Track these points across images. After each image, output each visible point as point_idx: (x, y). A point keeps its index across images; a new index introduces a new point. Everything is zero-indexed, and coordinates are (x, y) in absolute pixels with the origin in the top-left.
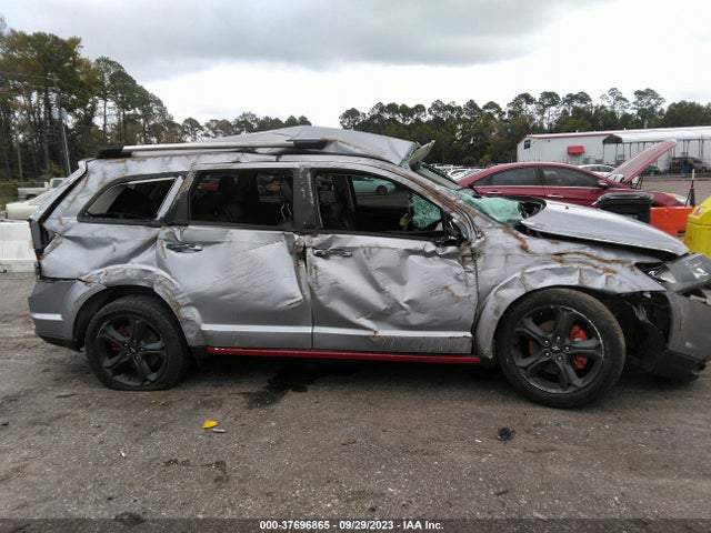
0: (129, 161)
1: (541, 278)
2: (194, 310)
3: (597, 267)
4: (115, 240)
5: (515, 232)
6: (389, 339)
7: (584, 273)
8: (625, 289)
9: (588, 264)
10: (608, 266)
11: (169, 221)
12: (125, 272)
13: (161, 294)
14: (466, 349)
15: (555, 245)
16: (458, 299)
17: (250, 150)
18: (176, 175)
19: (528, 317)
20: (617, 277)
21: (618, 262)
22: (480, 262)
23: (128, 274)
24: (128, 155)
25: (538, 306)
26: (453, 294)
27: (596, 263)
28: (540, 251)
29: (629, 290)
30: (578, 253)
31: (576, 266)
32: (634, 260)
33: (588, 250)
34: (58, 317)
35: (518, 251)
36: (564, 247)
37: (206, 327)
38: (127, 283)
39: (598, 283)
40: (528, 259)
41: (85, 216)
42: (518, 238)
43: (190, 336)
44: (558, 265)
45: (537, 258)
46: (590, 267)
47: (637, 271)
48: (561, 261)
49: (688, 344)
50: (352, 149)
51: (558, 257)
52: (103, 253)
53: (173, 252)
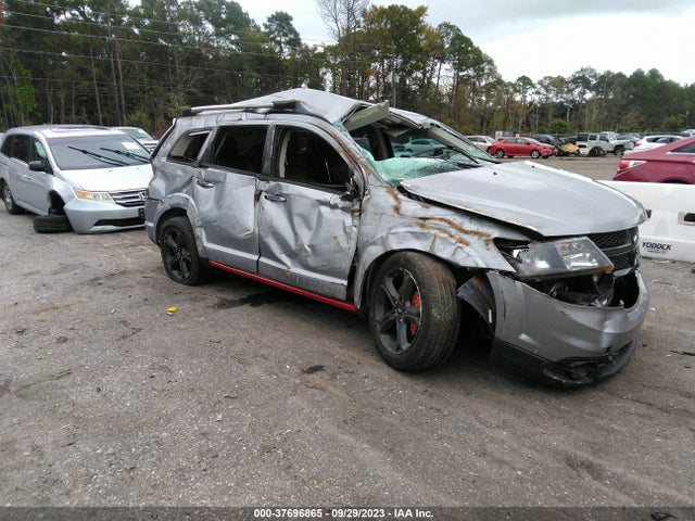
0: (194, 119)
1: (404, 239)
2: (203, 231)
3: (452, 236)
5: (397, 192)
6: (296, 275)
7: (438, 241)
8: (469, 263)
9: (444, 231)
10: (465, 237)
11: (201, 163)
12: (179, 198)
13: (189, 216)
14: (342, 295)
15: (424, 209)
16: (341, 250)
17: (252, 110)
18: (210, 129)
19: (390, 276)
20: (467, 249)
21: (476, 233)
22: (364, 218)
24: (194, 114)
26: (339, 244)
27: (453, 231)
28: (409, 213)
29: (473, 265)
30: (442, 220)
31: (433, 232)
32: (496, 233)
33: (457, 219)
34: (152, 225)
35: (391, 212)
36: (434, 211)
37: (207, 245)
39: (444, 252)
40: (398, 220)
41: (170, 157)
42: (396, 198)
43: (199, 249)
44: (417, 229)
45: (404, 220)
46: (446, 235)
47: (492, 246)
48: (422, 226)
50: (310, 110)
51: (422, 222)
53: (199, 187)
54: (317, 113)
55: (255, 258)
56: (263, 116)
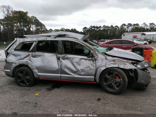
0: (25, 38)
1: (110, 65)
2: (36, 70)
3: (122, 63)
4: (21, 55)
5: (104, 55)
6: (77, 77)
7: (119, 64)
8: (128, 68)
9: (120, 62)
10: (125, 63)
11: (32, 51)
12: (23, 61)
13: (30, 66)
14: (93, 80)
15: (113, 58)
16: (91, 69)
17: (49, 36)
18: (34, 41)
19: (107, 74)
20: (127, 65)
21: (127, 62)
22: (96, 61)
23: (23, 62)
24: (25, 37)
25: (109, 71)
26: (90, 68)
27: (122, 62)
28: (109, 59)
29: (129, 69)
30: (118, 60)
31: (117, 63)
32: (131, 62)
33: (120, 59)
34: (9, 71)
35: (105, 59)
36: (115, 58)
37: (39, 74)
38: (23, 64)
39: (122, 67)
40: (107, 61)
41: (15, 50)
42: (105, 56)
43: (35, 75)
44: (113, 62)
45: (109, 61)
46: (120, 63)
47: (131, 64)
48: (114, 62)
49: (142, 81)
50: (70, 36)
51: (113, 61)
52: (19, 58)
53: (32, 57)
54: (74, 37)
55: (60, 75)
56: (54, 38)
